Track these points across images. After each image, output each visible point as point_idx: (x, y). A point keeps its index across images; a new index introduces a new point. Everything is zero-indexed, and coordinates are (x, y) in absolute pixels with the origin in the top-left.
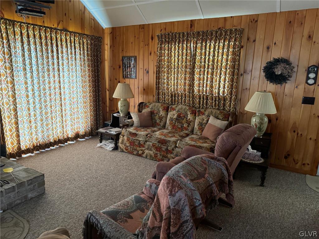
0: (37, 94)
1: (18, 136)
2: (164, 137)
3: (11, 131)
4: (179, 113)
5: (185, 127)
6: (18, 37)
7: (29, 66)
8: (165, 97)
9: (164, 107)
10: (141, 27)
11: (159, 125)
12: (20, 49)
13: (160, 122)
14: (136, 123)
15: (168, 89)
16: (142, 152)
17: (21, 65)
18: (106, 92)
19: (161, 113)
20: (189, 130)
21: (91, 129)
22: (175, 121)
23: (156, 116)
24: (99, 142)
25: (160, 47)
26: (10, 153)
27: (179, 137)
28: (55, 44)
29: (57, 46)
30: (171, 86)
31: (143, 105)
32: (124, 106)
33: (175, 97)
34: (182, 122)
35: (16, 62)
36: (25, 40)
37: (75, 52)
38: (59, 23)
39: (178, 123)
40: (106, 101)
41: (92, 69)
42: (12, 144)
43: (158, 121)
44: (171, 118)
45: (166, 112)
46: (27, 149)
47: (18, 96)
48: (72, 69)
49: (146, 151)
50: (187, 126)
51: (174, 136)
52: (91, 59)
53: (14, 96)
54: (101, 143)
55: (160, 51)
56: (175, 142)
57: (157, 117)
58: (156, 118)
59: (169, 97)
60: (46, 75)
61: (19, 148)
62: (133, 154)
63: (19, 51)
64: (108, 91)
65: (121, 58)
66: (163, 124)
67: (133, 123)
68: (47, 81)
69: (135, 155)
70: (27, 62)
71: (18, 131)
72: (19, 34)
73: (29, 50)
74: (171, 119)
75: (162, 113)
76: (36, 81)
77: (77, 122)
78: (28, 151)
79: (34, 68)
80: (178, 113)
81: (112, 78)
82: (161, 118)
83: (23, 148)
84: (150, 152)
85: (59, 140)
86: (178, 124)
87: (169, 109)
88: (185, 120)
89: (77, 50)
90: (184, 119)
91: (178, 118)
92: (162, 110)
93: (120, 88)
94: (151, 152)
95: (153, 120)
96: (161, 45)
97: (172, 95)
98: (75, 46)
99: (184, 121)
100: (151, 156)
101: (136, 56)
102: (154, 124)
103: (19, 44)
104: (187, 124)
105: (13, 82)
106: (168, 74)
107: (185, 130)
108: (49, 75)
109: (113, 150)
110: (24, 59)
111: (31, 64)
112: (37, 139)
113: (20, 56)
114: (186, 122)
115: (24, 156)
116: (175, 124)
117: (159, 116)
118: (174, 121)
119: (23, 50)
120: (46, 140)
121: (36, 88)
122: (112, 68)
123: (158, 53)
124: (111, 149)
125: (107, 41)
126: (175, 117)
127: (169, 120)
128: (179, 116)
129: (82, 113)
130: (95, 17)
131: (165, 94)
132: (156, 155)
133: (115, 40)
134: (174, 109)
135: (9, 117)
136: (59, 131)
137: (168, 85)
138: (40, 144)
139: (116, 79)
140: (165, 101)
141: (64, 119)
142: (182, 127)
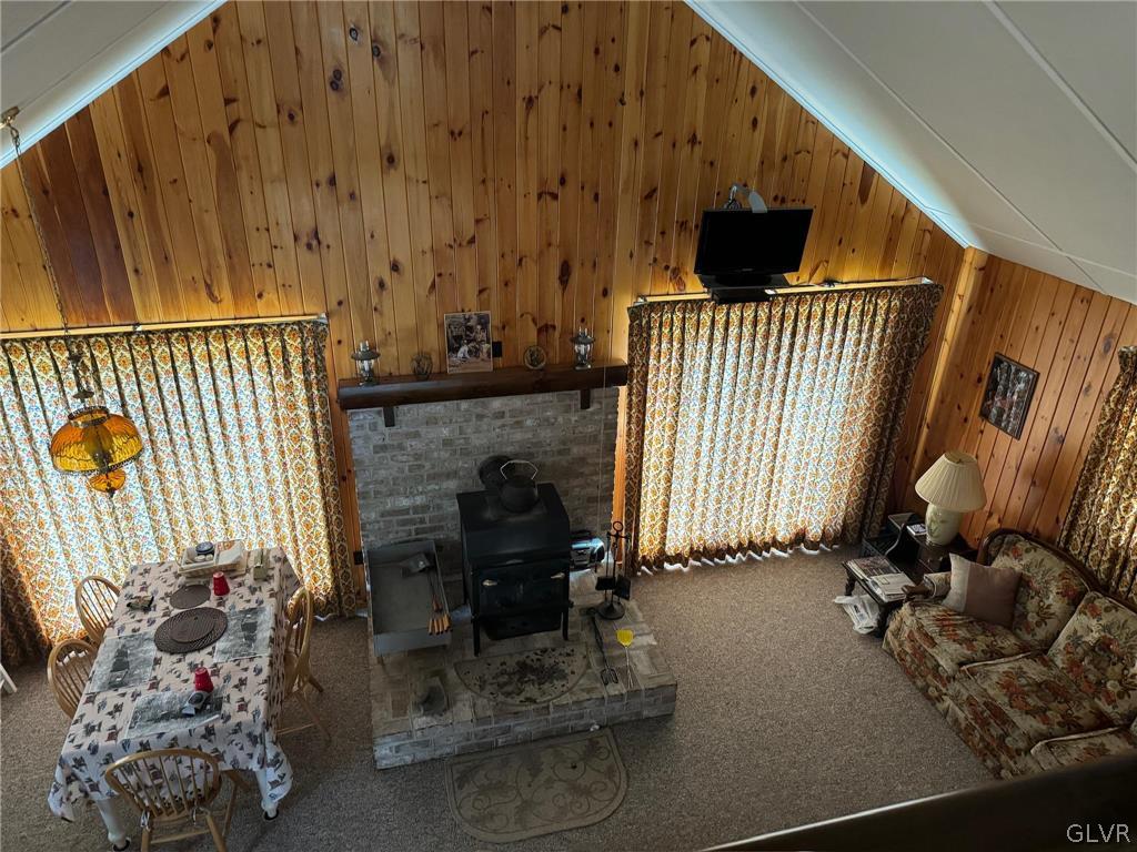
0: (719, 446)
1: (664, 530)
2: (1006, 700)
3: (653, 518)
4: (1109, 636)
5: (1108, 692)
6: (705, 331)
7: (714, 389)
8: (1090, 547)
9: (1067, 586)
10: (1080, 295)
11: (1030, 631)
12: (704, 354)
13: (1038, 624)
14: (955, 597)
15: (1108, 532)
16: (936, 694)
17: (697, 388)
18: (920, 426)
19: (1050, 601)
20: (1120, 710)
21: (845, 526)
22: (1086, 654)
23: (1032, 598)
24: (844, 590)
25: (1120, 393)
26: (644, 557)
27: (1059, 723)
28: (790, 329)
29: (794, 334)
30: (1121, 529)
31: (1006, 539)
32: (942, 522)
33: (1124, 567)
34: (1105, 670)
35: (690, 387)
36: (718, 335)
37: (843, 340)
38: (817, 269)
39: (1091, 662)
40: (915, 452)
41: (886, 377)
42: (651, 542)
43: (1032, 618)
44: (1076, 631)
45: (1068, 604)
46: (678, 555)
47: (680, 452)
48: (822, 385)
49: (948, 702)
50: (1116, 691)
51: (1045, 710)
52: (892, 349)
53: (671, 454)
54: (849, 598)
55: (1116, 405)
56: (1030, 739)
57: (1032, 605)
58: (1029, 603)
59: (1104, 558)
60: (750, 403)
61: (662, 551)
62: (914, 683)
63: (701, 361)
64: (928, 427)
65: (990, 357)
66: (1044, 634)
67: (947, 593)
68: (749, 417)
69: (917, 688)
70: (713, 380)
71: (666, 521)
72: (709, 324)
73: (723, 356)
74: (1075, 639)
75: (1054, 602)
76: (722, 419)
77: (806, 508)
78: (678, 558)
79: (726, 391)
80: (1103, 634)
81: (948, 399)
82: (1044, 615)
83: (670, 550)
84: (957, 709)
85: (751, 542)
86: (1091, 667)
87: (1083, 603)
88: (1118, 668)
89: (852, 335)
90: (1114, 664)
91: (1097, 649)
92: (1058, 593)
93: (943, 471)
94: (961, 715)
95: (1017, 605)
96: (1125, 387)
97: (1115, 556)
98: (846, 323)
99: (1113, 670)
100: (956, 721)
101: (1039, 374)
102: (1017, 619)
103: (703, 346)
104: (1119, 688)
105: (674, 428)
106: (1122, 488)
107: (1103, 699)
108: (756, 405)
109: (869, 634)
110: (708, 379)
111: (720, 386)
112: (700, 539)
113: (701, 368)
114: (1120, 677)
115: (667, 566)
116: (1083, 660)
117: (1042, 604)
118: (1079, 650)
119: (709, 359)
120: (722, 542)
121: (720, 433)
122: (957, 370)
123: (1107, 410)
124: (865, 631)
125: (965, 283)
126: (1092, 638)
127: (1069, 637)
128: (1103, 645)
129: (824, 490)
130: (938, 223)
131: (1093, 537)
132: (969, 729)
133: (988, 294)
134: (1096, 614)
135: (654, 493)
136: (754, 522)
137: (1112, 520)
138: (705, 548)
139: (959, 408)
140: (1086, 557)
141: (776, 478)
142: (1099, 683)
